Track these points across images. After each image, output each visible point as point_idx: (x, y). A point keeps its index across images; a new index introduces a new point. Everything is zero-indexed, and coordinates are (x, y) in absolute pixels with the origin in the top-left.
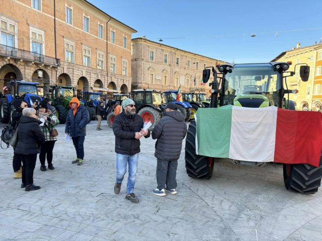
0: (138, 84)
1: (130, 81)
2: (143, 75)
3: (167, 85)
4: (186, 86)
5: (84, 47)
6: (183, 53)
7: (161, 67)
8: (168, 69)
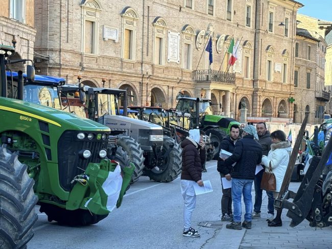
0: (48, 54)
1: (32, 44)
2: (64, 25)
3: (134, 59)
4: (183, 66)
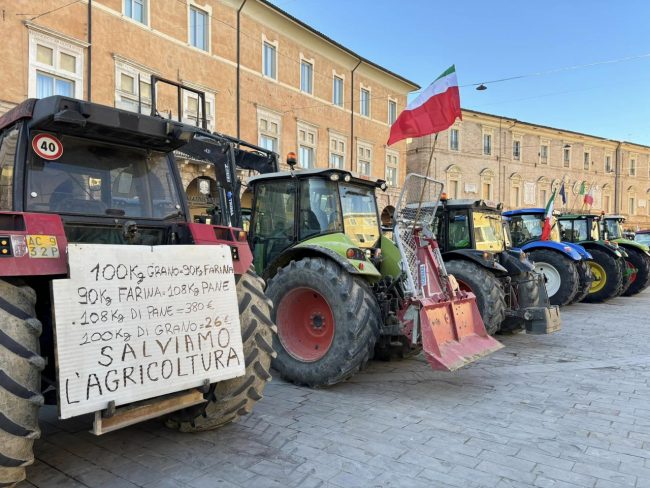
5: (300, 126)
6: (530, 131)
7: (477, 164)
8: (494, 166)
